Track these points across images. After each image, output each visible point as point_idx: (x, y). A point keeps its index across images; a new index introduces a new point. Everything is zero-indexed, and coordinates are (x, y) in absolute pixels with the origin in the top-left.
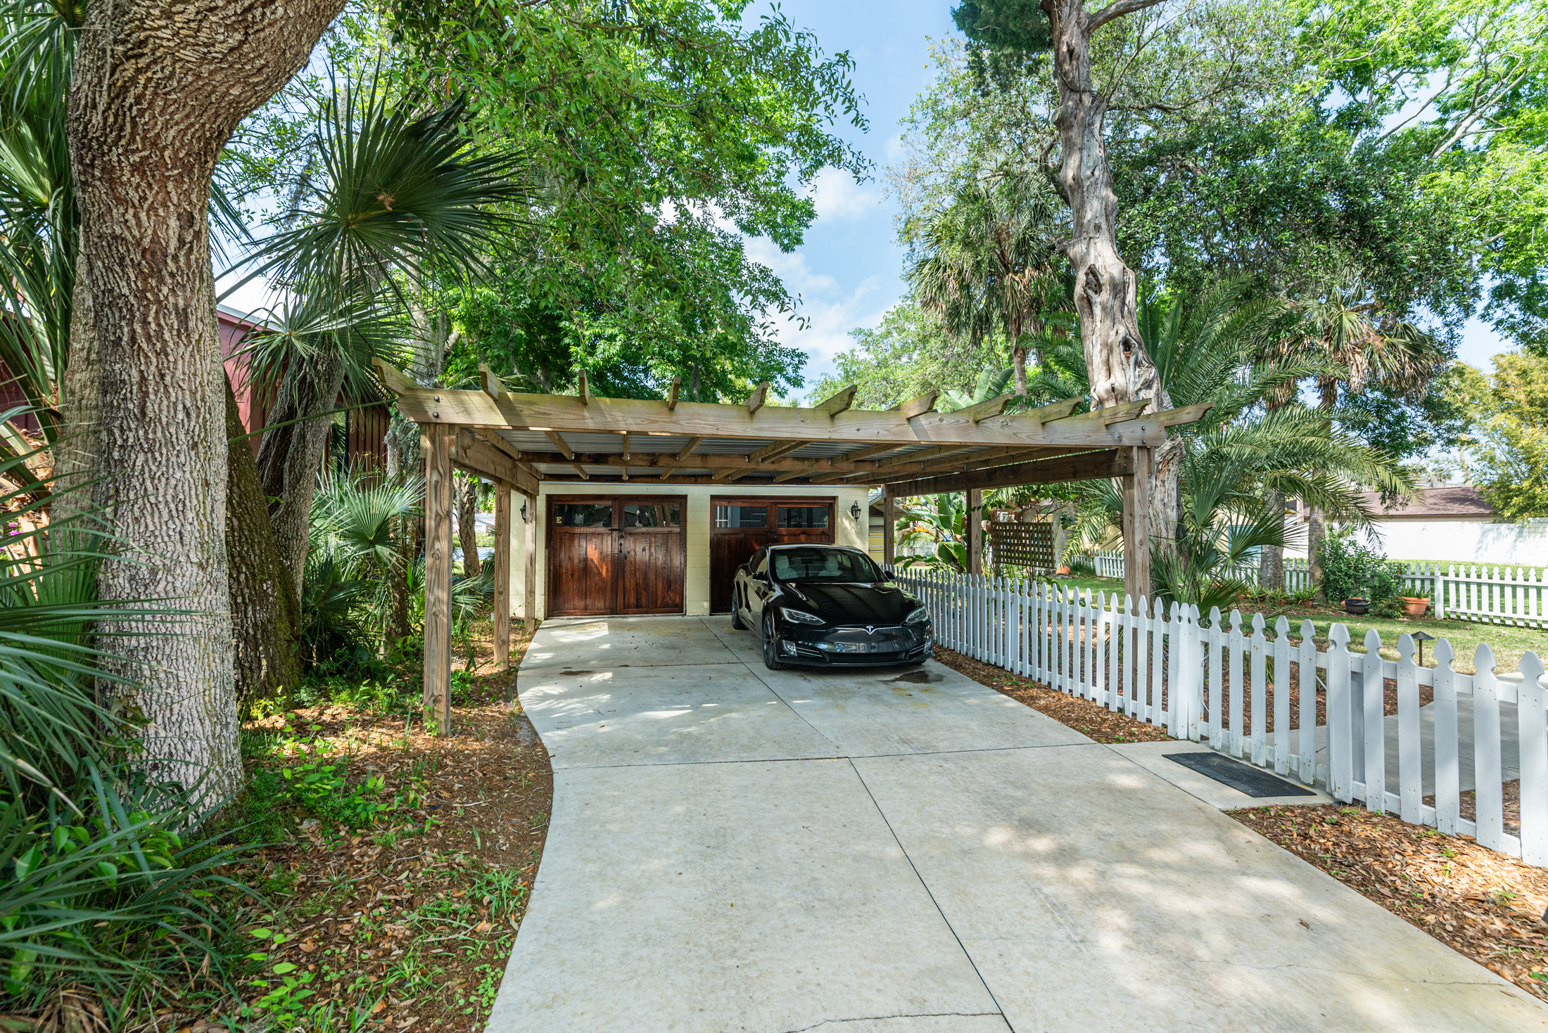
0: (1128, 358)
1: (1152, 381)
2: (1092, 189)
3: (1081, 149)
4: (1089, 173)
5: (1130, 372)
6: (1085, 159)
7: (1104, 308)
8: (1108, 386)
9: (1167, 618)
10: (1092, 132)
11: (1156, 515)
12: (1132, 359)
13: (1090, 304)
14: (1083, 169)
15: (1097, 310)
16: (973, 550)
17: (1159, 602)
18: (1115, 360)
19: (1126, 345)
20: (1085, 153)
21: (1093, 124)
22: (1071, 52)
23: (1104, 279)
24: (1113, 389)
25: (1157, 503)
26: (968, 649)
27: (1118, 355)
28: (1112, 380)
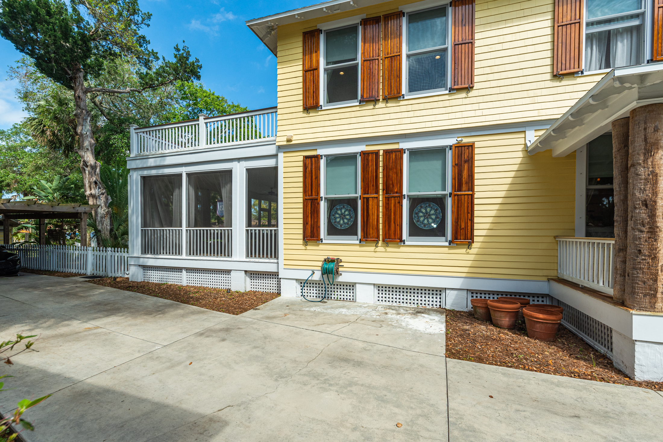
0: (96, 186)
1: (104, 193)
2: (86, 137)
3: (82, 126)
4: (85, 133)
5: (97, 190)
6: (84, 128)
7: (89, 172)
8: (90, 193)
9: (106, 251)
10: (86, 121)
11: (104, 228)
12: (97, 187)
13: (85, 170)
14: (83, 131)
15: (87, 172)
16: (41, 238)
17: (104, 248)
18: (92, 186)
19: (96, 183)
20: (84, 127)
21: (87, 119)
22: (79, 97)
23: (89, 164)
24: (91, 194)
25: (105, 224)
26: (38, 268)
27: (93, 185)
28: (91, 192)
